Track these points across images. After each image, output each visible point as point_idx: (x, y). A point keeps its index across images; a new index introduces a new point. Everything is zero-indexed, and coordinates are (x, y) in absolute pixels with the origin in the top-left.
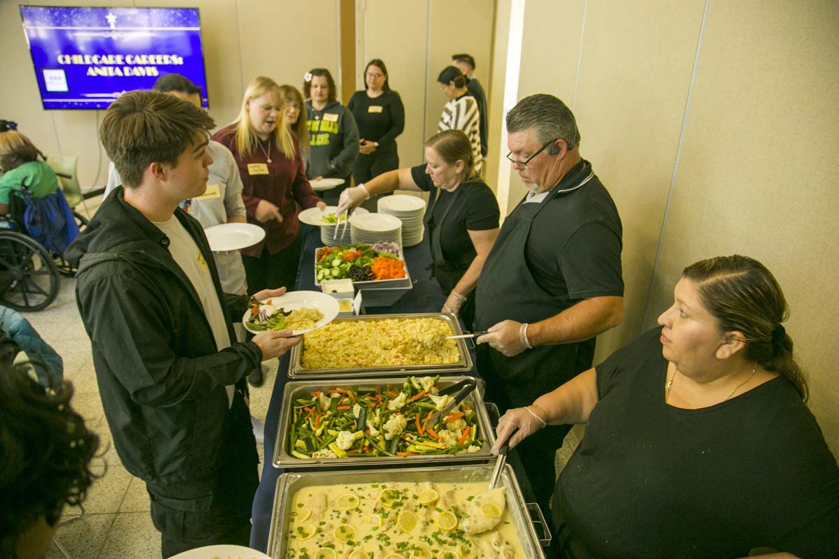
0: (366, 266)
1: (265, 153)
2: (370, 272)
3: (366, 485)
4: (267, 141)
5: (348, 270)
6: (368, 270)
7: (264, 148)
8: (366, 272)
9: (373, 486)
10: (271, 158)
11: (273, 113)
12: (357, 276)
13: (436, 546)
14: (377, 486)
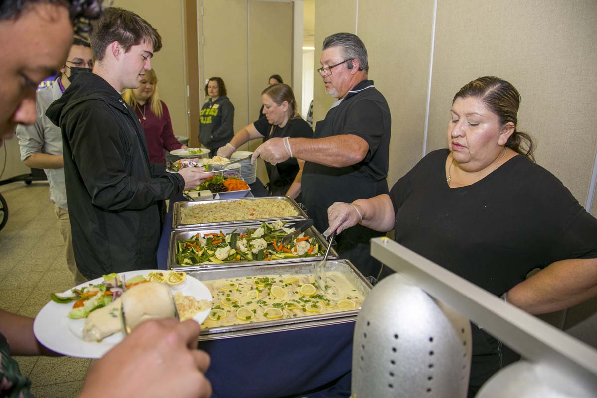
0: (220, 183)
1: (142, 113)
2: (224, 186)
3: (242, 278)
4: (143, 106)
5: (207, 186)
6: (222, 185)
7: (141, 110)
8: (220, 187)
9: (247, 278)
10: (145, 117)
11: (148, 85)
12: (214, 189)
13: (303, 303)
14: (251, 278)
